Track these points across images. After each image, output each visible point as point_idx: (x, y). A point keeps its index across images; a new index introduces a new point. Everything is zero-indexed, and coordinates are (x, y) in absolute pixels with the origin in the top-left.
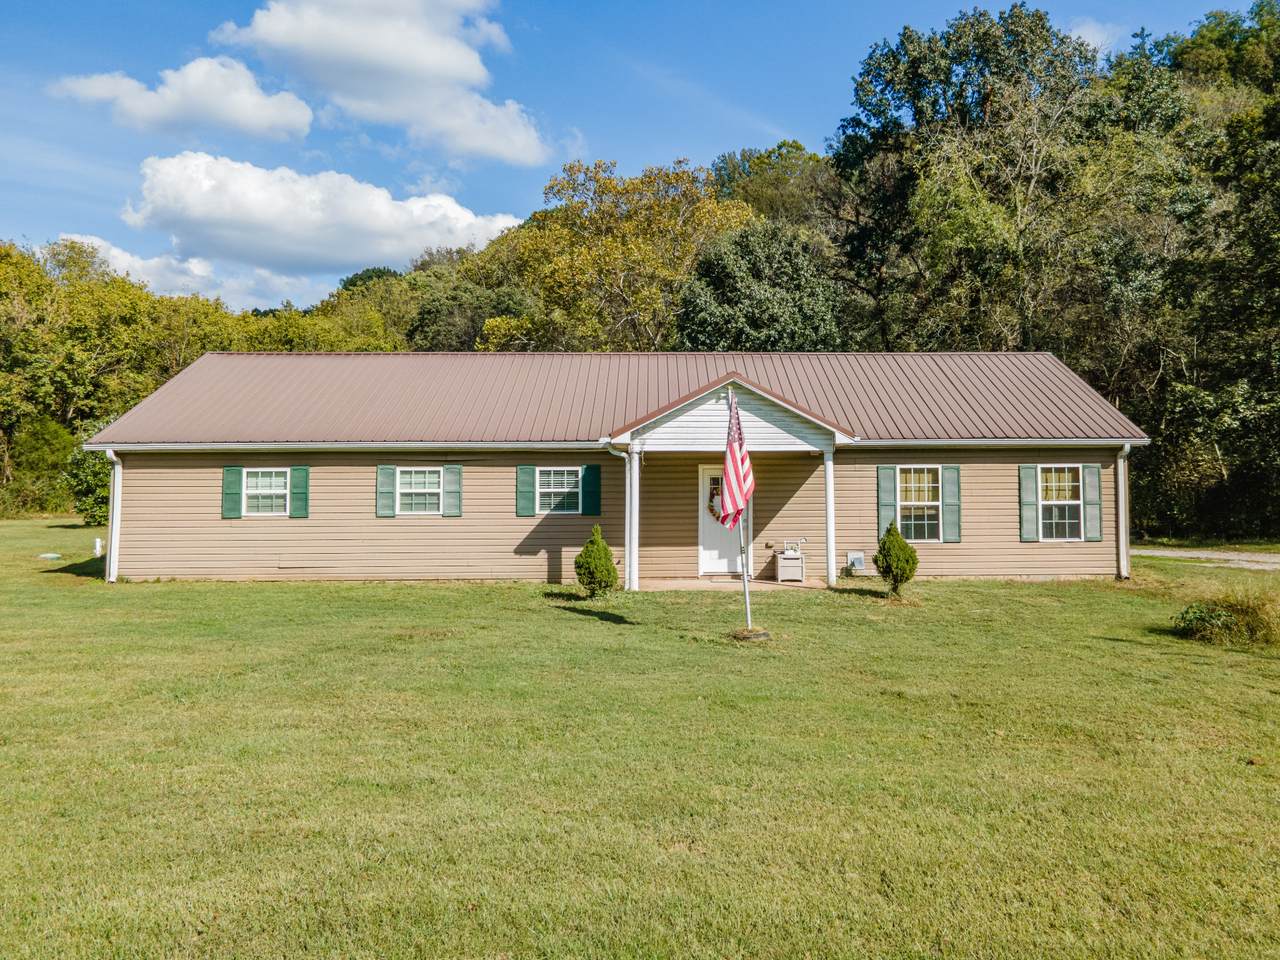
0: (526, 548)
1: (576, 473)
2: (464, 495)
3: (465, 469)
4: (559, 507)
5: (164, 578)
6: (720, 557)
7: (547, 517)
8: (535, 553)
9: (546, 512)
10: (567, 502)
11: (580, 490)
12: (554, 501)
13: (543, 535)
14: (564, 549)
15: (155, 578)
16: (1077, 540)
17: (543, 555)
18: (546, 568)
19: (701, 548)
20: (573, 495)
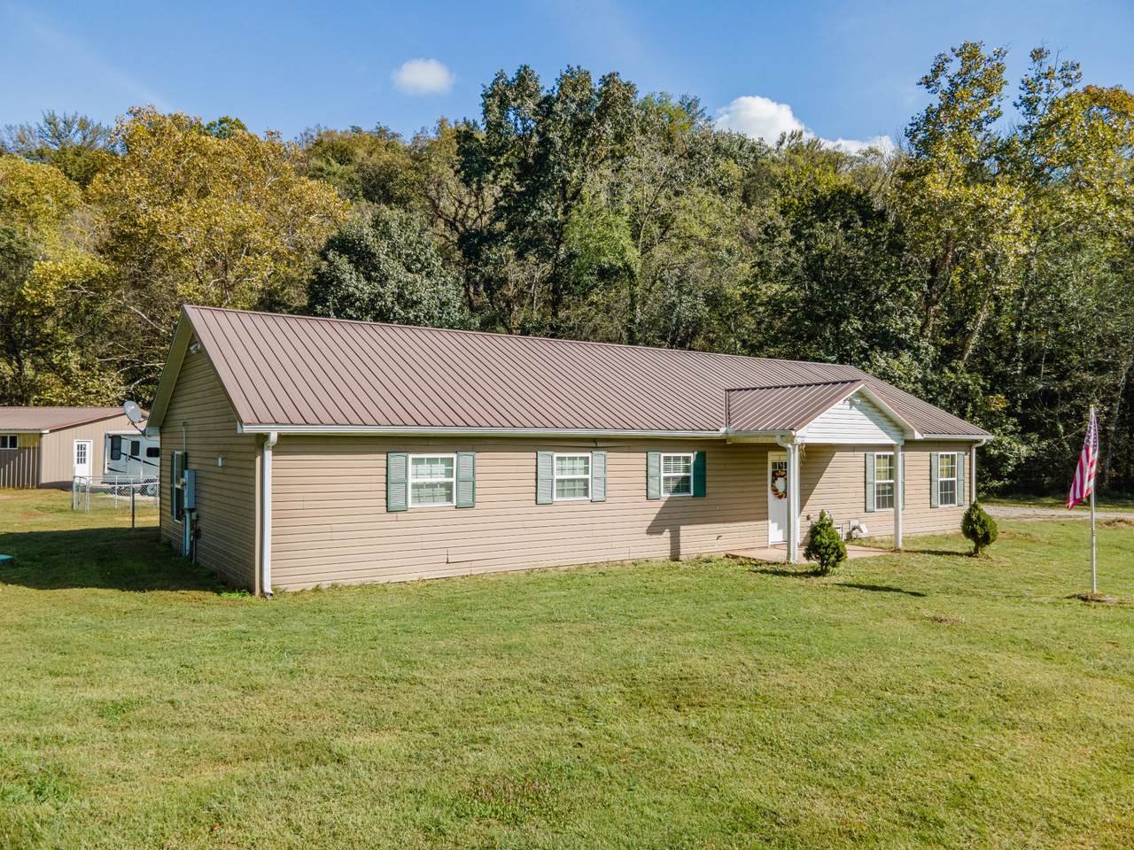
0: (654, 529)
1: (687, 459)
2: (608, 481)
3: (609, 455)
4: (677, 490)
5: (325, 586)
6: (779, 529)
7: (669, 500)
8: (661, 533)
9: (668, 495)
10: (683, 485)
11: (691, 474)
12: (672, 484)
13: (666, 516)
14: (682, 528)
15: (314, 585)
16: (953, 505)
17: (667, 534)
18: (669, 546)
19: (770, 521)
20: (686, 479)
